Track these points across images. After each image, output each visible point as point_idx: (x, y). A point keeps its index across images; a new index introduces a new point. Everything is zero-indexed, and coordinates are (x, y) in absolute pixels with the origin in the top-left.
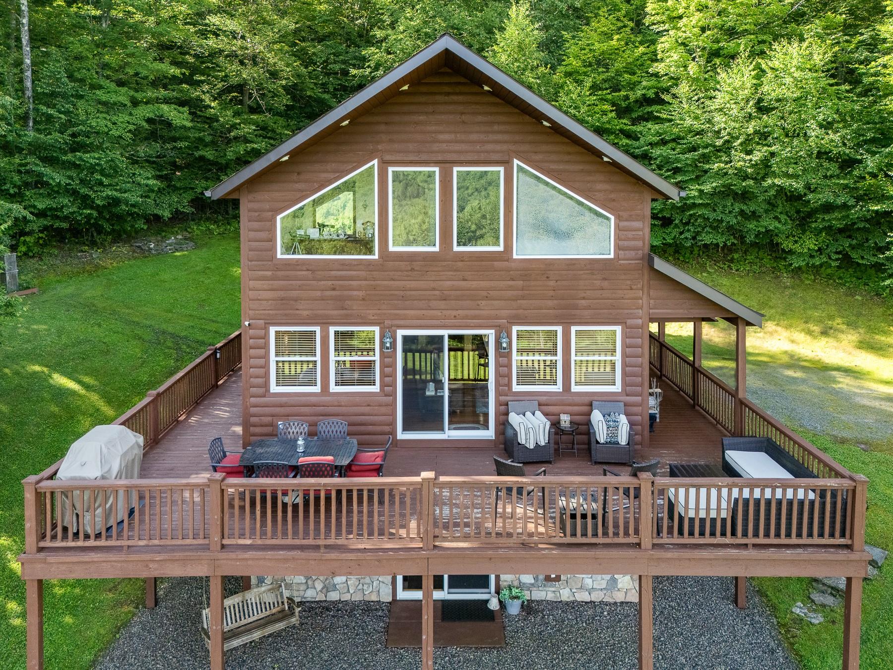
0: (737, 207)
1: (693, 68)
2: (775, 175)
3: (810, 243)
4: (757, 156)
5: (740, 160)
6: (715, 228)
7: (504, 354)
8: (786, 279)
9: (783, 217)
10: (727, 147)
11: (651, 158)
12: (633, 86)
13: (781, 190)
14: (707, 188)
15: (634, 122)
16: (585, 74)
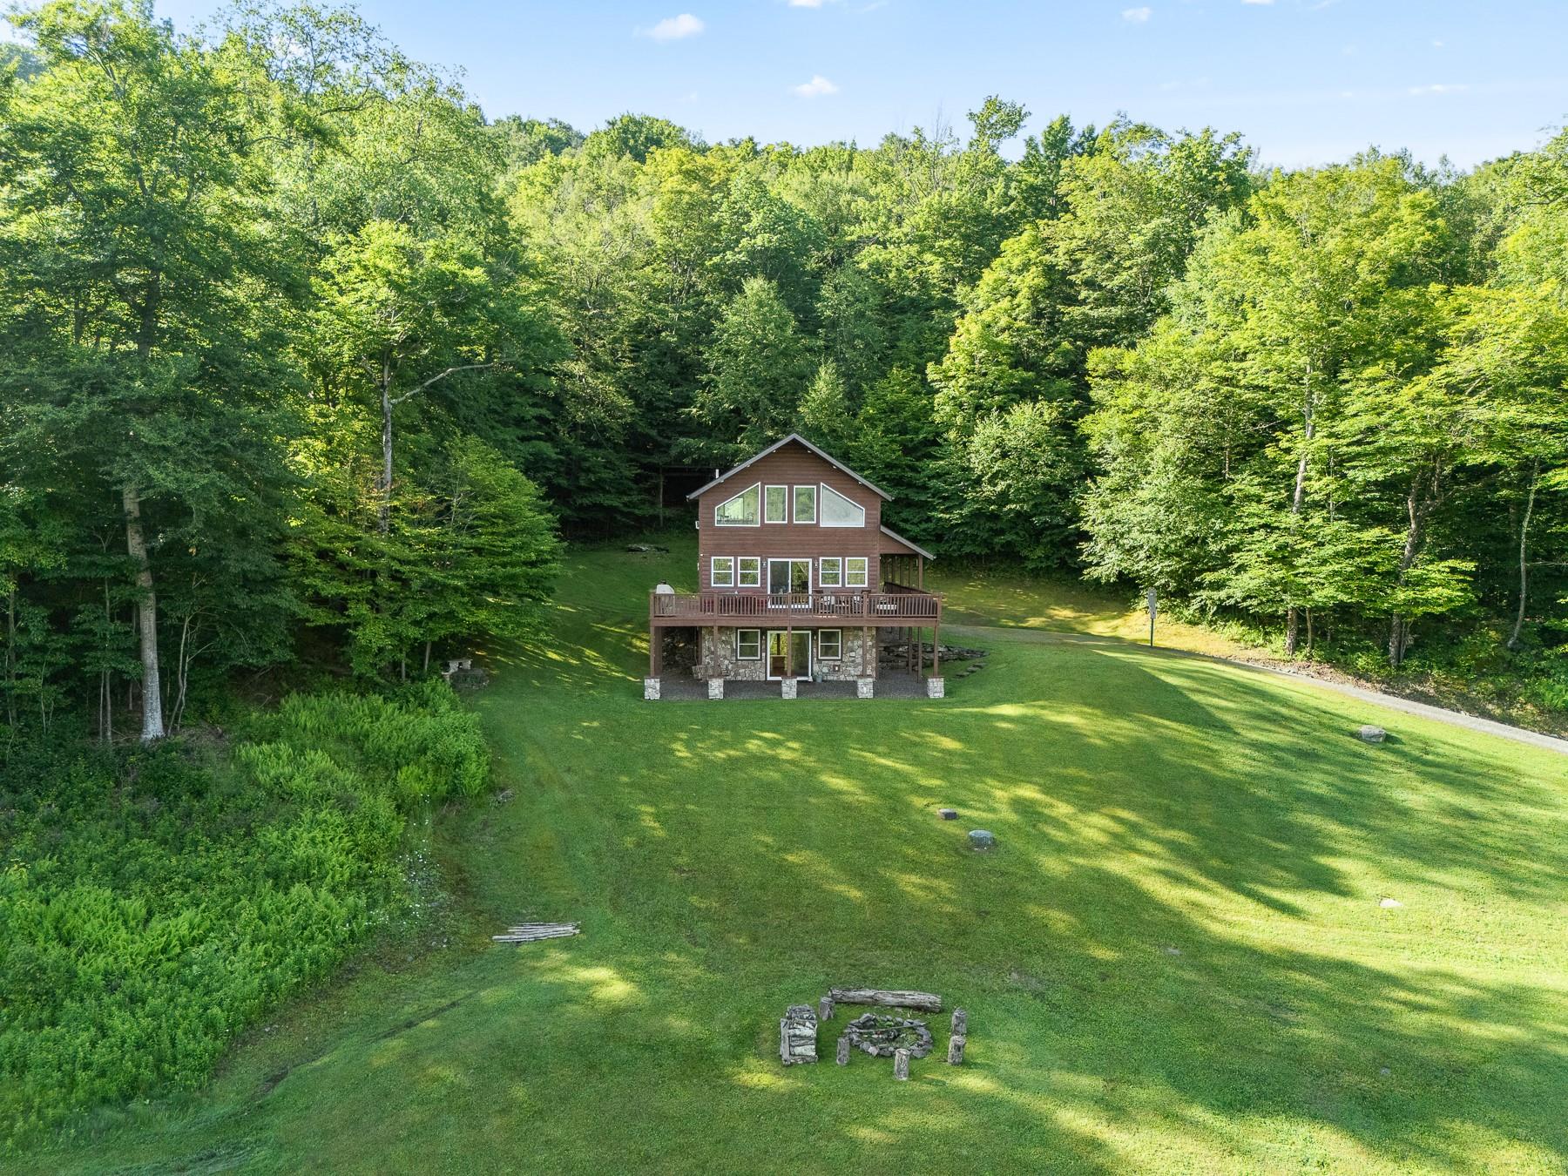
0: (988, 525)
1: (959, 420)
2: (1010, 502)
3: (1039, 552)
4: (998, 489)
5: (988, 490)
6: (974, 541)
7: (815, 570)
8: (1028, 582)
9: (1021, 533)
10: (978, 481)
11: (927, 488)
12: (917, 431)
13: (1019, 514)
14: (965, 512)
15: (918, 459)
16: (880, 420)
